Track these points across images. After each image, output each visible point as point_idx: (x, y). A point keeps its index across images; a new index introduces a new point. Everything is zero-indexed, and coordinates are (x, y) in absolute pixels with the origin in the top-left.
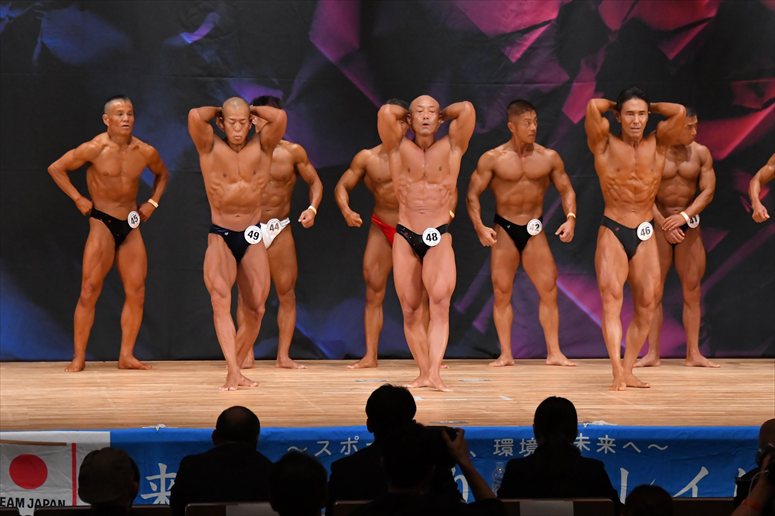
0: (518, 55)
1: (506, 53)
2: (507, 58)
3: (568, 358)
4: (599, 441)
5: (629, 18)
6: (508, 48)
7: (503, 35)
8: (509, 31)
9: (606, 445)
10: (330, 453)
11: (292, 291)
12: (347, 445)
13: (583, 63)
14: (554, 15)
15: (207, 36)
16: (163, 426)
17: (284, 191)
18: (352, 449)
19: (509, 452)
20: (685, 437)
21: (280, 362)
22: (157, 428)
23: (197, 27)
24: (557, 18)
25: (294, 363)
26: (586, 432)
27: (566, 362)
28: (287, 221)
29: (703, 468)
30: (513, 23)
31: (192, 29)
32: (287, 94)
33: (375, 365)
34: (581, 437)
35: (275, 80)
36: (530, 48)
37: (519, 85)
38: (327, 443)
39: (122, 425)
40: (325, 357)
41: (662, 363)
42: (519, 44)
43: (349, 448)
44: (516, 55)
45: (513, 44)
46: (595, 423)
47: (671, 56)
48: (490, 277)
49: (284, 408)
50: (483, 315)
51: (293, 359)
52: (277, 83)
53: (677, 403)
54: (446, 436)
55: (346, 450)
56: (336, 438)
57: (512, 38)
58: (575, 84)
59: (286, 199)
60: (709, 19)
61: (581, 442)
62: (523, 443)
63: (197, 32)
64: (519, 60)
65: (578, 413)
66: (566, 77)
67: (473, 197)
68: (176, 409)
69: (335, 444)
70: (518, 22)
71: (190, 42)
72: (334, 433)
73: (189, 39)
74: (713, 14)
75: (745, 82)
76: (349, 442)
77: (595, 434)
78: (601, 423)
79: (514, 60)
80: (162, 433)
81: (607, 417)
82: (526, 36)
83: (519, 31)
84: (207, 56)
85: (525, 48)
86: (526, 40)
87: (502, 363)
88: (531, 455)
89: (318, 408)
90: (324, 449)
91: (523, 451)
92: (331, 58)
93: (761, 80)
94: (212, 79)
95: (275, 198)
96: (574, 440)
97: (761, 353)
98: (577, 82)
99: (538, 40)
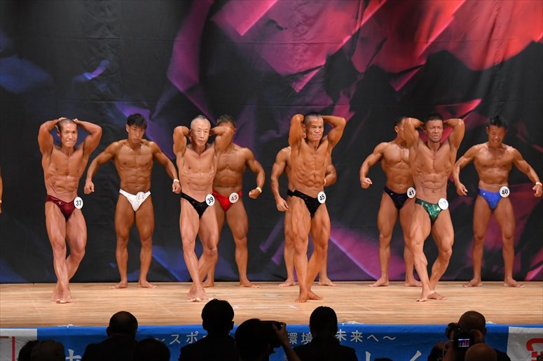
0: (301, 88)
1: (293, 87)
2: (293, 89)
3: (332, 281)
4: (352, 334)
5: (370, 65)
6: (294, 83)
7: (291, 75)
8: (295, 72)
9: (357, 336)
10: (179, 342)
11: (150, 239)
12: (190, 337)
13: (341, 93)
14: (323, 63)
15: (101, 75)
16: (72, 325)
17: (147, 174)
18: (194, 339)
19: (294, 341)
20: (406, 331)
21: (140, 284)
22: (68, 327)
23: (95, 70)
24: (325, 65)
25: (150, 284)
26: (344, 328)
27: (331, 283)
28: (149, 193)
29: (418, 351)
30: (296, 68)
31: (91, 71)
32: (152, 112)
33: (213, 286)
34: (340, 331)
35: (145, 103)
36: (308, 83)
37: (300, 107)
38: (178, 336)
39: (45, 324)
40: (177, 281)
41: (390, 284)
42: (301, 81)
43: (192, 339)
44: (299, 87)
45: (297, 81)
46: (349, 323)
47: (397, 89)
48: (283, 229)
49: (150, 314)
50: (277, 253)
51: (149, 282)
52: (146, 105)
53: (401, 309)
54: (275, 327)
55: (190, 340)
56: (184, 332)
57: (296, 77)
58: (336, 106)
59: (148, 179)
60: (421, 66)
61: (340, 335)
62: (303, 336)
63: (94, 73)
64: (301, 91)
65: (337, 316)
66: (331, 102)
67: (274, 178)
68: (81, 314)
69: (183, 337)
70: (300, 67)
71: (90, 78)
72: (183, 329)
73: (89, 77)
74: (423, 63)
75: (444, 106)
76: (192, 335)
77: (349, 330)
78: (354, 323)
79: (297, 91)
80: (70, 330)
81: (356, 319)
82: (305, 75)
83: (301, 73)
84: (102, 87)
85: (305, 84)
86: (306, 78)
87: (288, 284)
88: (309, 343)
89: (172, 313)
90: (176, 340)
91: (303, 341)
92: (181, 89)
93: (454, 105)
94: (104, 102)
95: (141, 179)
96: (336, 333)
97: (454, 278)
98: (338, 105)
99: (313, 79)
